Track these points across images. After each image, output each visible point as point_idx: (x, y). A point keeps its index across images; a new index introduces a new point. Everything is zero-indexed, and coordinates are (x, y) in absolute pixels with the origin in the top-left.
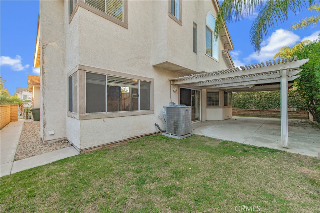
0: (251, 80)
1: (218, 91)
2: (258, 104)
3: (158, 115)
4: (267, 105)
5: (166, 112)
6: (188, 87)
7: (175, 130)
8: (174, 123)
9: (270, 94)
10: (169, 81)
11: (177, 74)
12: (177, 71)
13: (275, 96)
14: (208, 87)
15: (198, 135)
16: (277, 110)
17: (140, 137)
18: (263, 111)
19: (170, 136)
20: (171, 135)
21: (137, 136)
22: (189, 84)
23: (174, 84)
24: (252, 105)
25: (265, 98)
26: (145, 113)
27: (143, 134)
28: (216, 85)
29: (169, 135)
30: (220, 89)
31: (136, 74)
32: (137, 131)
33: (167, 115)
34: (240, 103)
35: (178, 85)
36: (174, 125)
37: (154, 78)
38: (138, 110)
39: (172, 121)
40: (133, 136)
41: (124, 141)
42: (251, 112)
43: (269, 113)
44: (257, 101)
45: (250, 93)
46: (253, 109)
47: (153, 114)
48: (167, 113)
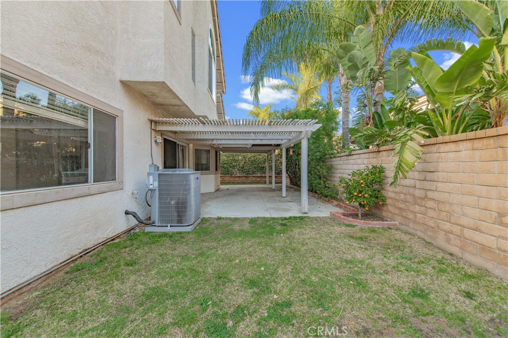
0: (264, 138)
1: (208, 149)
2: (242, 170)
3: (131, 192)
4: (251, 170)
5: (156, 184)
6: (174, 137)
7: (179, 216)
8: (178, 203)
9: (254, 157)
10: (148, 121)
11: (159, 111)
12: (162, 105)
13: (258, 159)
14: (199, 142)
15: (211, 218)
16: (259, 175)
17: (94, 249)
18: (249, 177)
19: (168, 229)
20: (171, 226)
21: (86, 250)
22: (175, 132)
23: (157, 129)
24: (236, 169)
25: (249, 161)
26: (106, 189)
27: (100, 241)
28: (213, 140)
29: (166, 228)
30: (212, 146)
31: (82, 90)
32: (87, 235)
33: (159, 190)
34: (224, 167)
35: (162, 133)
36: (177, 208)
37: (123, 109)
38: (86, 181)
39: (171, 199)
40: (76, 252)
41: (49, 274)
42: (236, 179)
43: (254, 179)
44: (241, 165)
45: (234, 154)
46: (238, 175)
47: (122, 189)
48: (159, 186)
